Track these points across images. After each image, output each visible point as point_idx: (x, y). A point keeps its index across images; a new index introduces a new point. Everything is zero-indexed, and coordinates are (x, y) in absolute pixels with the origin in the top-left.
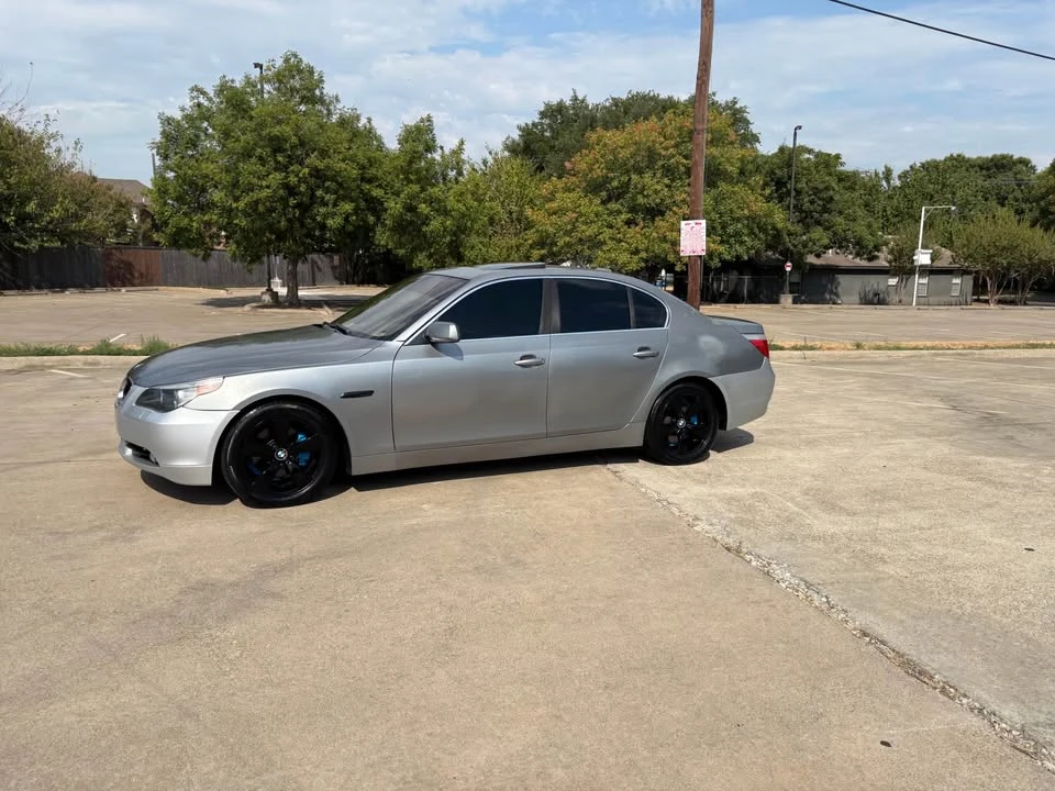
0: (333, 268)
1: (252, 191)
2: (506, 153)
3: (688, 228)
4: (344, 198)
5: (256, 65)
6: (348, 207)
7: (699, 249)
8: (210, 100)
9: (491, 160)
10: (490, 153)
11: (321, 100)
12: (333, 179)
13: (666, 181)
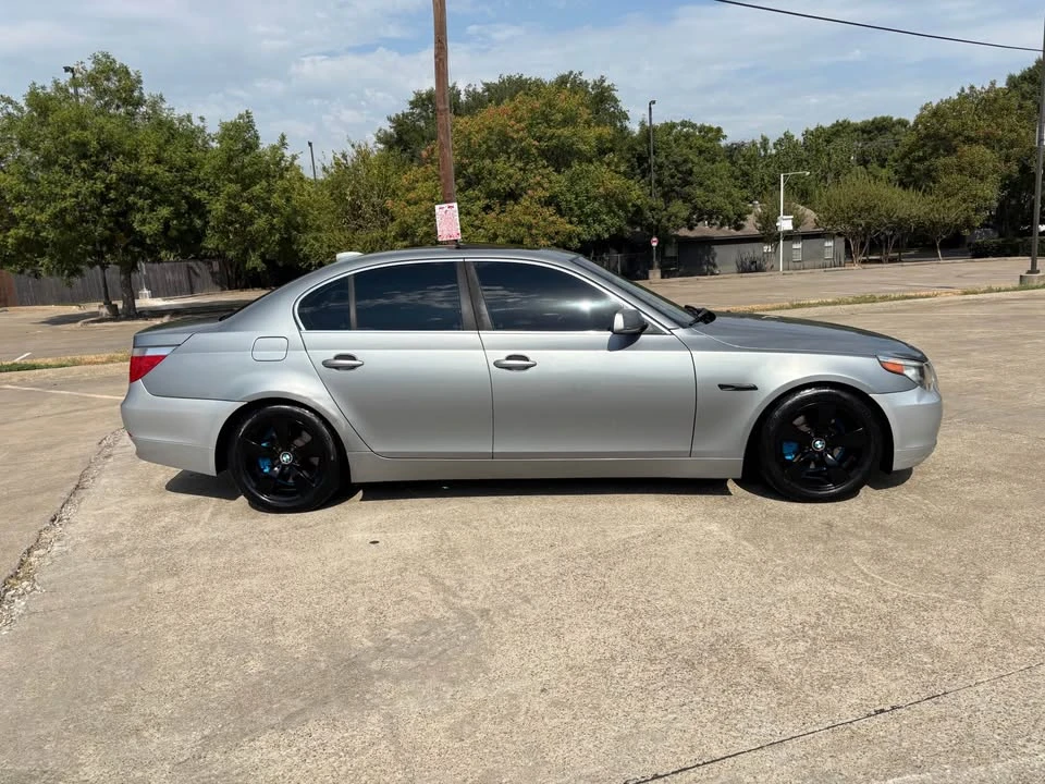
0: (213, 274)
1: (55, 201)
2: (381, 146)
3: (442, 212)
4: (161, 203)
5: (67, 69)
6: (165, 211)
7: (454, 233)
8: (20, 109)
9: (351, 153)
10: (353, 146)
11: (140, 102)
12: (145, 184)
13: (520, 164)
